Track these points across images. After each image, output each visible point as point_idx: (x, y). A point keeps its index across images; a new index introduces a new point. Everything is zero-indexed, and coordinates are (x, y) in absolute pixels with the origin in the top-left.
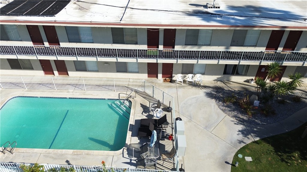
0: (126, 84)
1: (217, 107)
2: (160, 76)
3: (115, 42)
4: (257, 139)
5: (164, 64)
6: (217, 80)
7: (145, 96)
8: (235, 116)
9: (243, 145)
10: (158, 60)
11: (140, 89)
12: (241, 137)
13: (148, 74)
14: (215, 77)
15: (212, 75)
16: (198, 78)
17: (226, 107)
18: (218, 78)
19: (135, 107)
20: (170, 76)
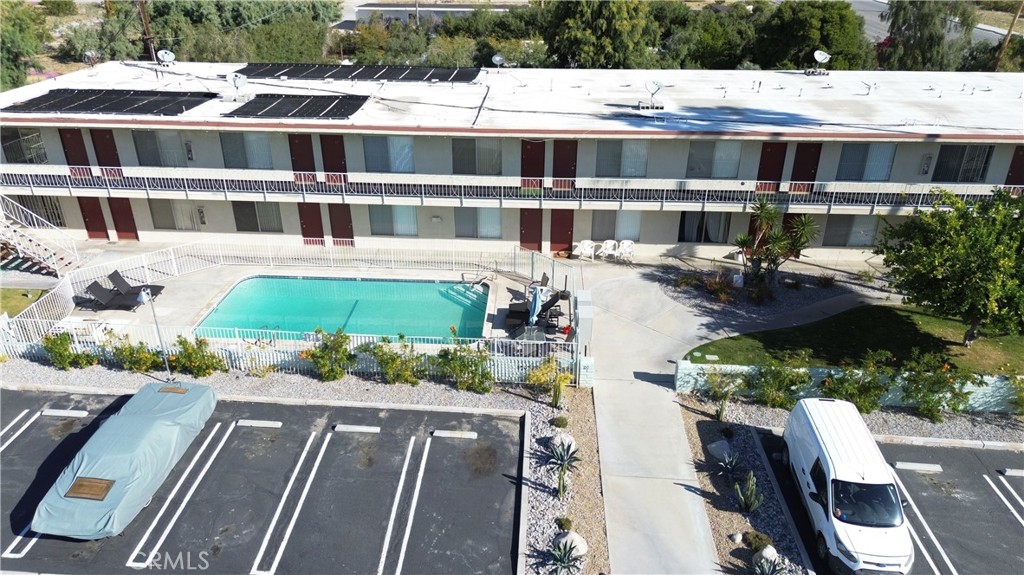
0: (476, 260)
1: (661, 293)
2: (546, 245)
3: (457, 171)
4: (736, 334)
5: (554, 212)
6: (667, 255)
7: (516, 277)
8: (696, 306)
9: (706, 341)
10: (543, 202)
11: (505, 269)
12: (704, 332)
13: (522, 242)
14: (663, 248)
15: (656, 244)
16: (627, 249)
17: (680, 292)
18: (668, 250)
19: (496, 292)
20: (567, 246)
